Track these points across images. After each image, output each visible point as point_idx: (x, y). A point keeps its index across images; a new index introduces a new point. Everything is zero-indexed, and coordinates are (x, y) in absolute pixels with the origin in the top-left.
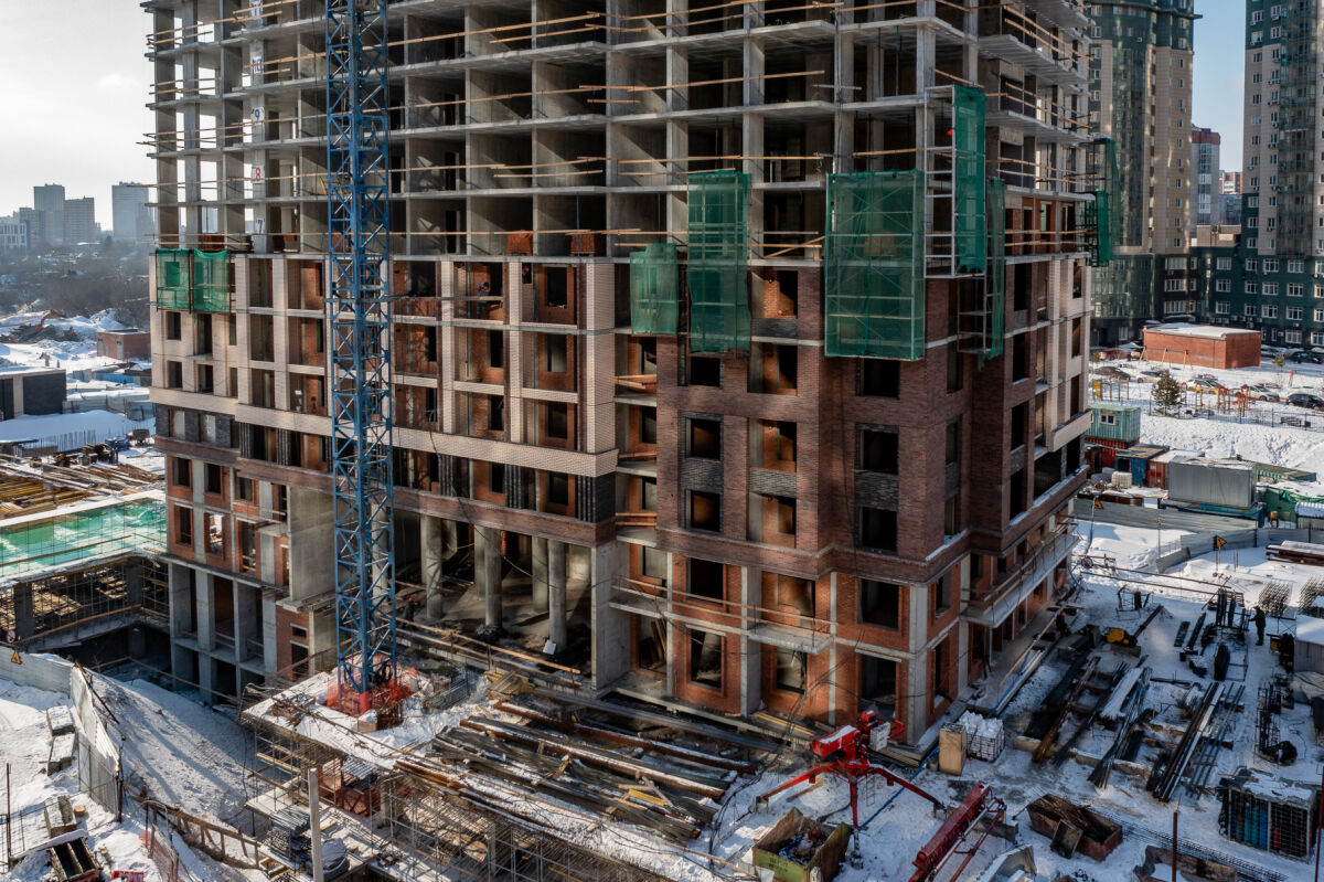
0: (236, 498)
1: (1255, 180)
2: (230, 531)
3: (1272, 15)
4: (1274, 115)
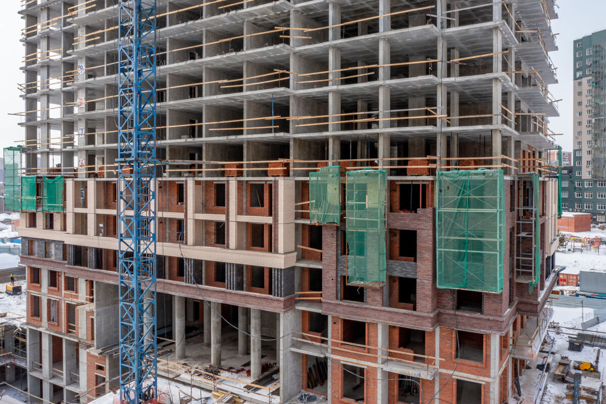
0: (65, 290)
1: (580, 143)
2: (62, 309)
3: (587, 63)
4: (589, 111)
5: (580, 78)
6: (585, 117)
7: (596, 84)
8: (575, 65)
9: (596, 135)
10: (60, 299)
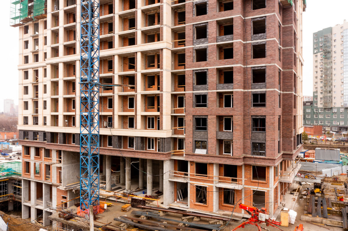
0: (44, 157)
1: (316, 88)
2: (42, 168)
3: (320, 45)
4: (322, 71)
5: (317, 53)
6: (319, 74)
7: (325, 56)
8: (314, 46)
9: (325, 84)
10: (41, 162)
